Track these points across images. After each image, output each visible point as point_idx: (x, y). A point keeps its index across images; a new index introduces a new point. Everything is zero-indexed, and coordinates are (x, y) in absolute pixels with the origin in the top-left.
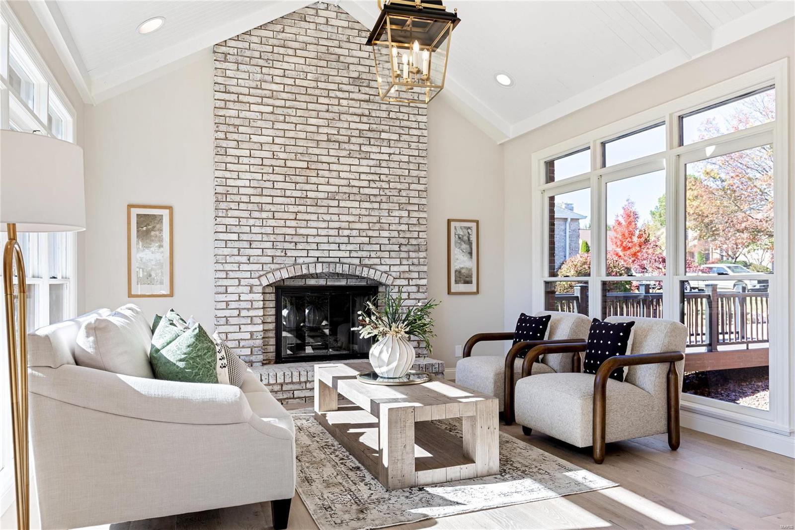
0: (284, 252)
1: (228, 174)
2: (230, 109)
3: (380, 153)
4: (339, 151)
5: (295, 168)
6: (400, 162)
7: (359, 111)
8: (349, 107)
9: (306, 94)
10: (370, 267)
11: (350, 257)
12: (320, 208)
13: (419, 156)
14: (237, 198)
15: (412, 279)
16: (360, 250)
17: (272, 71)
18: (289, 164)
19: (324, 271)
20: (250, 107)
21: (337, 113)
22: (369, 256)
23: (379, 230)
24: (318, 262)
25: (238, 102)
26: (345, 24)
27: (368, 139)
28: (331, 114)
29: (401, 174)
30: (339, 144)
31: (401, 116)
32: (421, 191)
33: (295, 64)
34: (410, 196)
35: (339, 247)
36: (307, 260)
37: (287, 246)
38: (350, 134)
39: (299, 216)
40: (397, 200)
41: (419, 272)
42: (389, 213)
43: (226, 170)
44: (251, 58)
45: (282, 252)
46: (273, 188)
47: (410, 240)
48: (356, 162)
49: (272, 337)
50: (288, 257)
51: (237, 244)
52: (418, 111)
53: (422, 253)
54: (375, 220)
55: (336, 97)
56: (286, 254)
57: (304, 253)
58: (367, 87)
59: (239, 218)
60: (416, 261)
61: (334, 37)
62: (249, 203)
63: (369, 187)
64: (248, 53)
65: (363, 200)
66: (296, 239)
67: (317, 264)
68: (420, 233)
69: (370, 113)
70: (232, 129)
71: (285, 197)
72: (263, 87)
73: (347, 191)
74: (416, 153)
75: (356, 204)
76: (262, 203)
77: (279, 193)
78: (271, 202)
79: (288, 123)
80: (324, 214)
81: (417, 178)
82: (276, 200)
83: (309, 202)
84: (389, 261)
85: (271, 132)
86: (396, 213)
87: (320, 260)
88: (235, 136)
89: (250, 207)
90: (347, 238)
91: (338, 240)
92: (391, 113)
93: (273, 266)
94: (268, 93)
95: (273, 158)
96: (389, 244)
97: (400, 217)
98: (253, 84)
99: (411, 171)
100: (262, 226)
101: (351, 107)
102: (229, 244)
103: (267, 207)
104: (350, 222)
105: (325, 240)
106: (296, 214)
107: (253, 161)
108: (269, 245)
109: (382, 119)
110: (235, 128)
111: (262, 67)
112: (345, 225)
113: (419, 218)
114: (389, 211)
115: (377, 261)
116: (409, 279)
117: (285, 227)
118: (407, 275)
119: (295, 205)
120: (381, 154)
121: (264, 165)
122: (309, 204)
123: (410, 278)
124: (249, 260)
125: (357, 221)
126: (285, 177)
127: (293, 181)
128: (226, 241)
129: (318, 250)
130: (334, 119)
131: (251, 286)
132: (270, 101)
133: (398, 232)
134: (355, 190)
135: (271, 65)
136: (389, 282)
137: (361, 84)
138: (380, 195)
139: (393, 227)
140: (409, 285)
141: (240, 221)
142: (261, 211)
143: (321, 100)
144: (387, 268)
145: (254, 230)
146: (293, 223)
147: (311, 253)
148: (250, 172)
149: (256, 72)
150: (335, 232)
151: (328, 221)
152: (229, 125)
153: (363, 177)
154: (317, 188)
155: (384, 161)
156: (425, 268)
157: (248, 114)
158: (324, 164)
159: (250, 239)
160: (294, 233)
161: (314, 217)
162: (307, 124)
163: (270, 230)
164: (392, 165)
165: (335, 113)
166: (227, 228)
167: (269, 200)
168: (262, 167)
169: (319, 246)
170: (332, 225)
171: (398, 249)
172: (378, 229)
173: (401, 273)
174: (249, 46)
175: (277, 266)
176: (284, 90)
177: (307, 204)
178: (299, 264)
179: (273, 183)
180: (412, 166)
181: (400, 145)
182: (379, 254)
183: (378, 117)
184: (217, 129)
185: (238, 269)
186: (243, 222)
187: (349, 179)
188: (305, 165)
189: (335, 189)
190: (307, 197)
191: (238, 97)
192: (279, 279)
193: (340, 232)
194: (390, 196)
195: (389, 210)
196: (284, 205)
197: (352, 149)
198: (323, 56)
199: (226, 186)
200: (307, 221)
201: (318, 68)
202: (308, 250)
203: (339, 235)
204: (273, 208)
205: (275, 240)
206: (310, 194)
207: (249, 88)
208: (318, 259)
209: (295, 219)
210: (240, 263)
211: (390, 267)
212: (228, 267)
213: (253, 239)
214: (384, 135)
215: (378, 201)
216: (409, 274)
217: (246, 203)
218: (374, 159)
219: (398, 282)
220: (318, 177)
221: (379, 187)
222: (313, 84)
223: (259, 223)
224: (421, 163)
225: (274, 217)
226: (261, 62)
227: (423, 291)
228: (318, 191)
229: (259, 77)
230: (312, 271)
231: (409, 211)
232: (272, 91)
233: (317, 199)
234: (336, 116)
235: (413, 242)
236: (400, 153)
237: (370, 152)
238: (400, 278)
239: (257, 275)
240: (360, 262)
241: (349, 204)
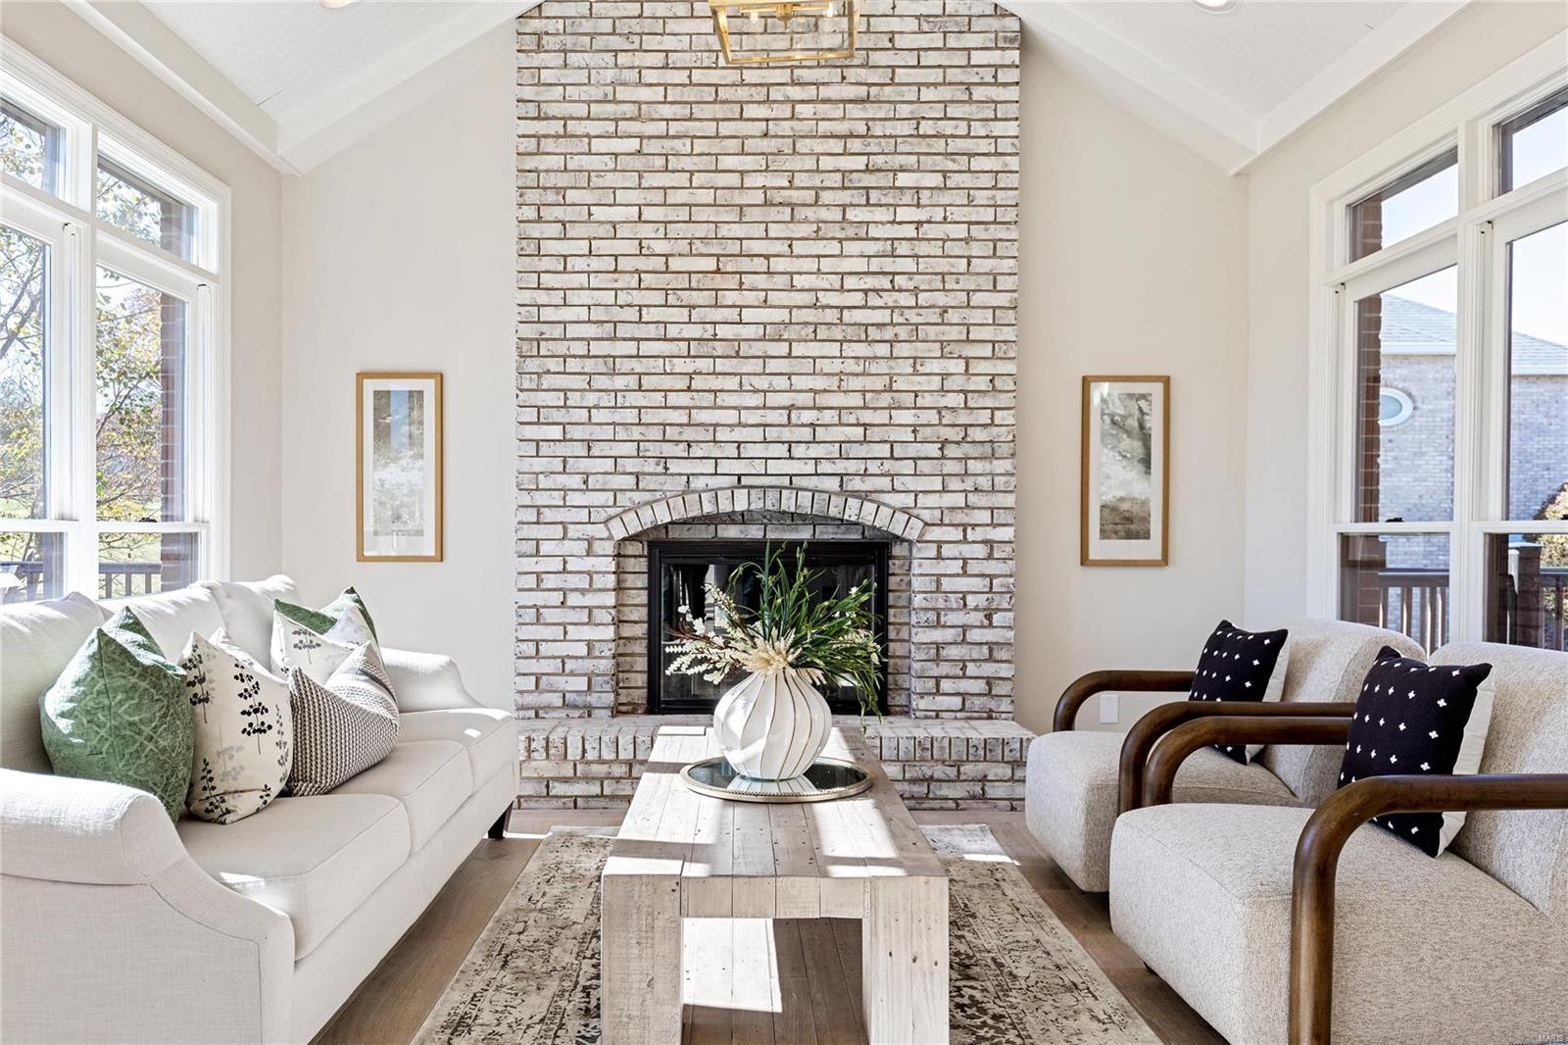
0: (662, 464)
1: (542, 297)
2: (548, 154)
3: (893, 222)
4: (791, 225)
5: (689, 273)
6: (944, 241)
7: (842, 128)
8: (817, 120)
9: (715, 102)
10: (863, 496)
11: (817, 474)
12: (746, 361)
13: (995, 222)
14: (561, 348)
15: (974, 526)
16: (841, 458)
17: (641, 59)
18: (675, 264)
19: (752, 507)
20: (589, 144)
21: (789, 137)
22: (862, 472)
23: (890, 408)
24: (739, 486)
25: (565, 136)
27: (864, 192)
28: (773, 140)
29: (946, 270)
30: (793, 209)
31: (948, 127)
32: (999, 307)
33: (691, 35)
34: (971, 322)
35: (789, 451)
36: (715, 482)
37: (668, 449)
38: (819, 184)
39: (698, 383)
40: (936, 334)
41: (992, 509)
42: (914, 367)
43: (539, 288)
44: (592, 35)
45: (658, 464)
46: (640, 322)
47: (970, 430)
48: (834, 248)
49: (640, 655)
50: (672, 475)
51: (562, 449)
52: (995, 110)
53: (1001, 462)
54: (879, 383)
55: (787, 101)
56: (666, 469)
57: (708, 467)
58: (862, 66)
59: (565, 391)
60: (984, 483)
62: (588, 356)
63: (865, 307)
64: (587, 26)
65: (849, 338)
66: (689, 434)
67: (736, 491)
68: (998, 414)
69: (868, 129)
70: (551, 197)
71: (665, 339)
72: (619, 97)
73: (811, 319)
74: (988, 215)
75: (833, 349)
76: (614, 357)
77: (652, 331)
78: (635, 353)
79: (673, 172)
80: (755, 374)
81: (992, 277)
82: (647, 348)
83: (720, 348)
84: (913, 484)
85: (635, 196)
86: (935, 366)
87: (745, 481)
88: (558, 213)
89: (589, 365)
90: (809, 430)
91: (787, 434)
92: (923, 122)
93: (638, 497)
94: (630, 110)
95: (641, 254)
96: (915, 442)
97: (944, 376)
98: (596, 93)
99: (974, 261)
100: (616, 407)
101: (823, 119)
102: (544, 449)
103: (624, 365)
104: (815, 392)
105: (757, 434)
106: (691, 378)
107: (595, 264)
108: (630, 448)
109: (899, 140)
110: (557, 194)
111: (616, 52)
112: (806, 399)
113: (994, 375)
114: (915, 363)
115: (884, 483)
116: (965, 527)
117: (666, 407)
118: (960, 517)
119: (689, 356)
120: (896, 226)
121: (620, 272)
122: (720, 354)
123: (970, 525)
124: (585, 482)
125: (836, 389)
126: (667, 295)
127: (683, 304)
128: (537, 442)
129: (739, 458)
130: (780, 153)
131: (590, 541)
132: (635, 127)
133: (939, 413)
134: (831, 316)
135: (636, 46)
136: (912, 534)
137: (847, 63)
138: (892, 324)
139: (925, 400)
140: (965, 540)
141: (566, 399)
142: (613, 373)
143: (751, 111)
144: (908, 500)
145: (599, 416)
146: (684, 399)
147: (725, 467)
148: (589, 289)
149: (604, 65)
150: (780, 417)
151: (765, 392)
152: (545, 188)
153: (851, 282)
154: (740, 315)
155: (903, 242)
156: (1009, 500)
157: (587, 162)
158: (755, 259)
159: (588, 438)
160: (685, 420)
161: (732, 383)
162: (716, 171)
163: (630, 416)
164: (923, 248)
165: (783, 137)
166: (539, 413)
167: (630, 348)
168: (616, 276)
169: (742, 450)
170: (773, 399)
171: (938, 454)
172: (886, 405)
173: (945, 512)
174: (591, 9)
175: (648, 496)
176: (665, 97)
177: (715, 354)
178: (694, 492)
179: (640, 311)
180: (976, 249)
181: (945, 198)
182: (888, 465)
183: (890, 136)
184: (521, 200)
185: (562, 503)
186: (574, 399)
187: (816, 290)
188: (710, 264)
189: (782, 315)
190: (715, 338)
191: (565, 126)
192: (649, 526)
193: (793, 415)
194: (917, 325)
195: (915, 358)
196: (664, 357)
197: (824, 218)
199: (539, 322)
200: (715, 392)
201: (744, 37)
202: (716, 459)
203: (789, 424)
204: (638, 366)
205: (641, 438)
206: (723, 331)
207: (589, 103)
208: (739, 480)
209: (689, 389)
210: (565, 490)
211: (916, 496)
212: (541, 499)
213: (594, 437)
214: (903, 180)
215: (887, 338)
216: (967, 514)
217: (581, 357)
218: (878, 239)
219: (936, 534)
220: (741, 290)
221: (890, 304)
222: (733, 76)
223: (607, 400)
224: (1000, 240)
225: (640, 386)
226: (616, 42)
227: (1004, 555)
228: (740, 323)
229: (610, 75)
230: (725, 506)
231: (967, 360)
232: (639, 103)
233: (739, 341)
234: (786, 145)
235: (977, 434)
236: (945, 218)
237: (868, 223)
238: (941, 524)
239: (603, 516)
240: (841, 486)
241: (814, 349)
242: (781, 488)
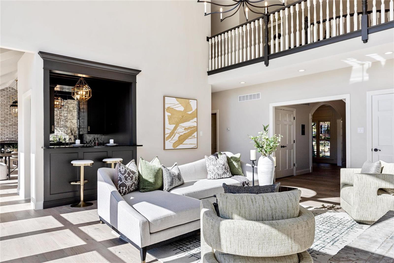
19: (8, 140)
24: (7, 138)
26: (14, 91)
36: (4, 138)
61: (11, 94)
80: (9, 129)
83: (5, 126)
91: (12, 134)
105: (9, 134)
106: (2, 129)
119: (2, 127)
161: (6, 129)
169: (7, 135)
178: (2, 139)
188: (4, 119)
189: (12, 124)
198: (9, 98)
202: (5, 136)
206: (5, 125)
220: (7, 121)
222: (6, 103)
228: (7, 124)
230: (6, 140)
233: (7, 126)
241: (15, 127)
242: (12, 138)
